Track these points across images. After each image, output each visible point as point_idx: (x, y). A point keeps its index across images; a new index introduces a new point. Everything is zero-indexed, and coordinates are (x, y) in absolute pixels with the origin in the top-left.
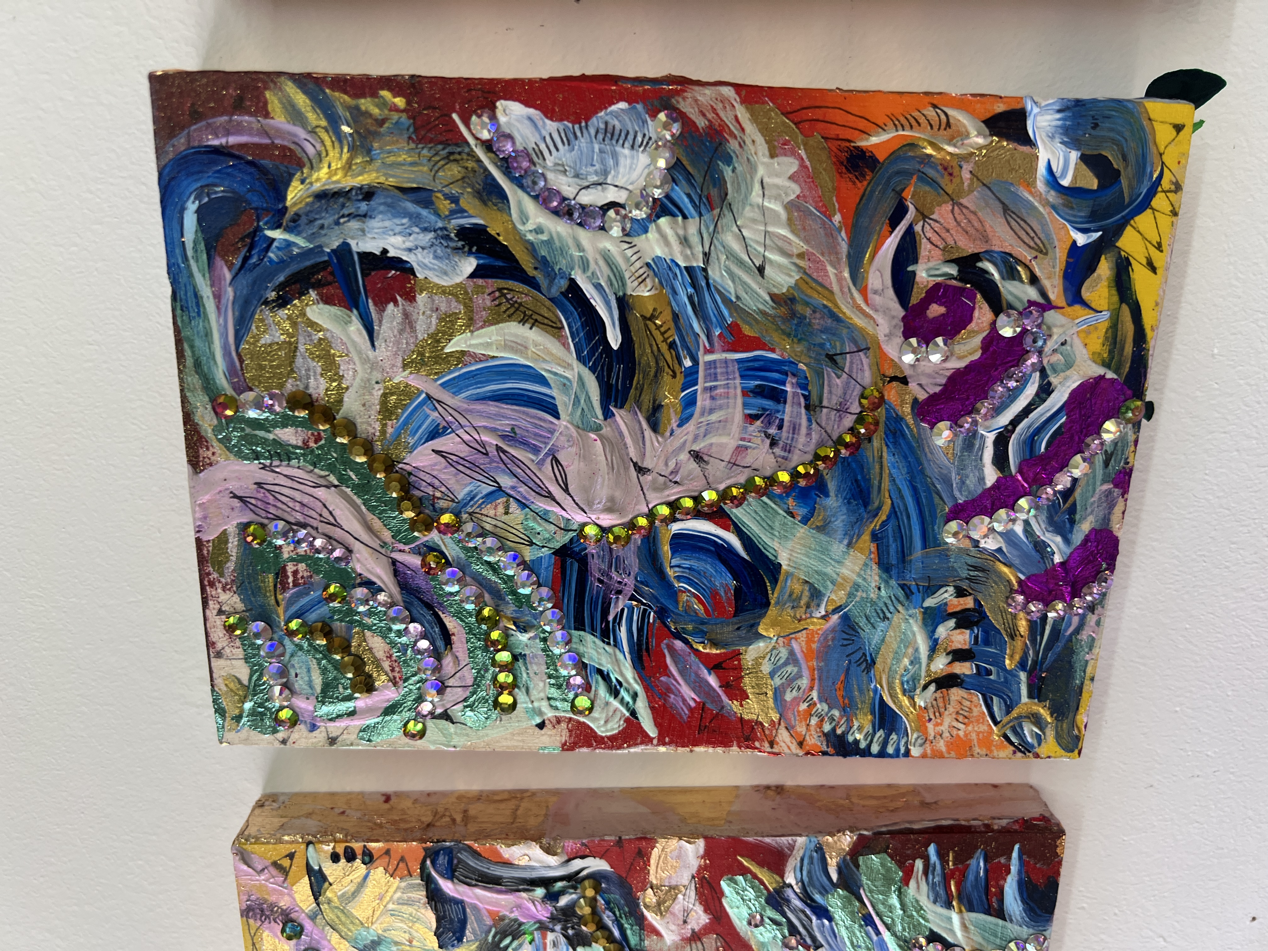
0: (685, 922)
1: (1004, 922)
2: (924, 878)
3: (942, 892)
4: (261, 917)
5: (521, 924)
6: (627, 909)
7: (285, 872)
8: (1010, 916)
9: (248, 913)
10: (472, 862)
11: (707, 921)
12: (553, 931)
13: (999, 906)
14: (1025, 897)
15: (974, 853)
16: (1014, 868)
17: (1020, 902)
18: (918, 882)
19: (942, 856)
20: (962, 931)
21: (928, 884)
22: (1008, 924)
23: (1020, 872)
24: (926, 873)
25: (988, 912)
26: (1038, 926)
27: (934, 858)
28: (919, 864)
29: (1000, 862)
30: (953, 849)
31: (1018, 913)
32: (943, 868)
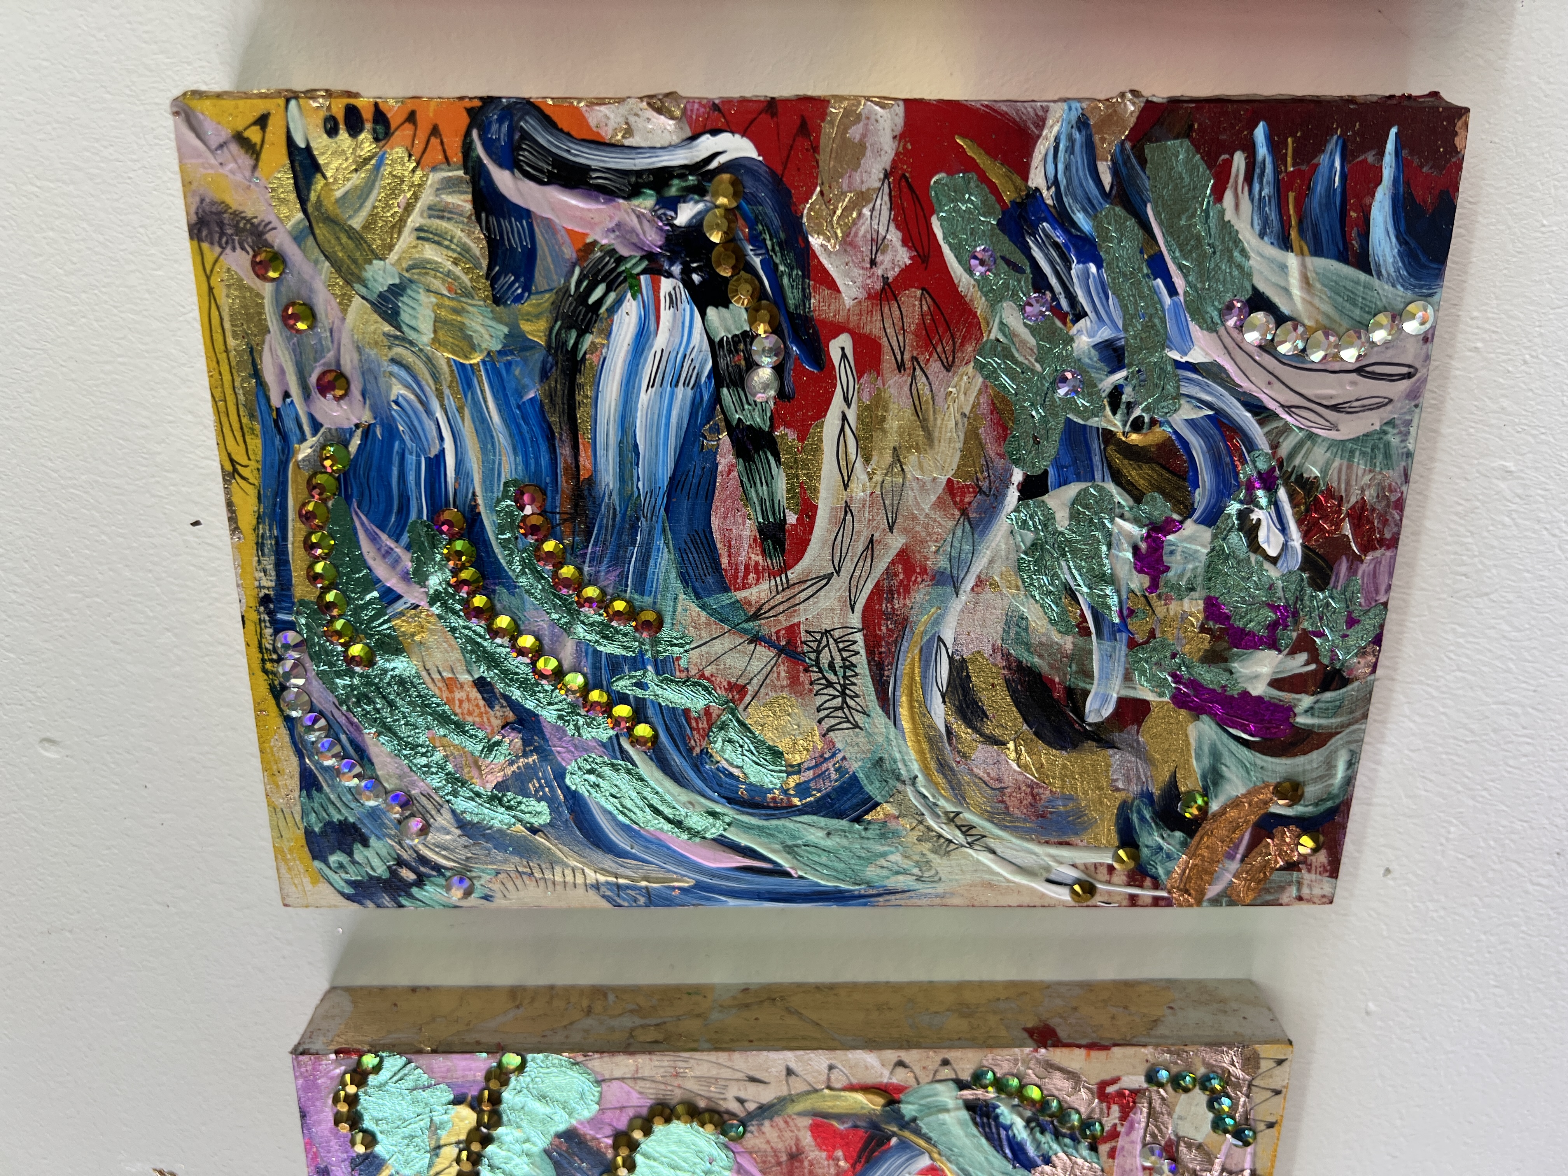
0: (873, 263)
1: (1368, 277)
2: (1246, 189)
3: (1273, 216)
4: (220, 238)
5: (621, 260)
6: (782, 236)
7: (253, 150)
8: (1378, 266)
9: (200, 231)
10: (543, 138)
11: (908, 262)
12: (669, 275)
13: (1361, 246)
14: (1402, 229)
15: (1326, 142)
16: (1388, 172)
17: (1394, 240)
18: (1236, 196)
19: (1275, 147)
20: (1302, 288)
21: (1252, 200)
22: (1375, 282)
23: (1395, 181)
24: (1249, 179)
25: (1343, 258)
26: (1421, 287)
27: (1262, 151)
28: (1239, 160)
29: (1365, 160)
30: (1293, 135)
31: (1390, 260)
32: (1277, 171)
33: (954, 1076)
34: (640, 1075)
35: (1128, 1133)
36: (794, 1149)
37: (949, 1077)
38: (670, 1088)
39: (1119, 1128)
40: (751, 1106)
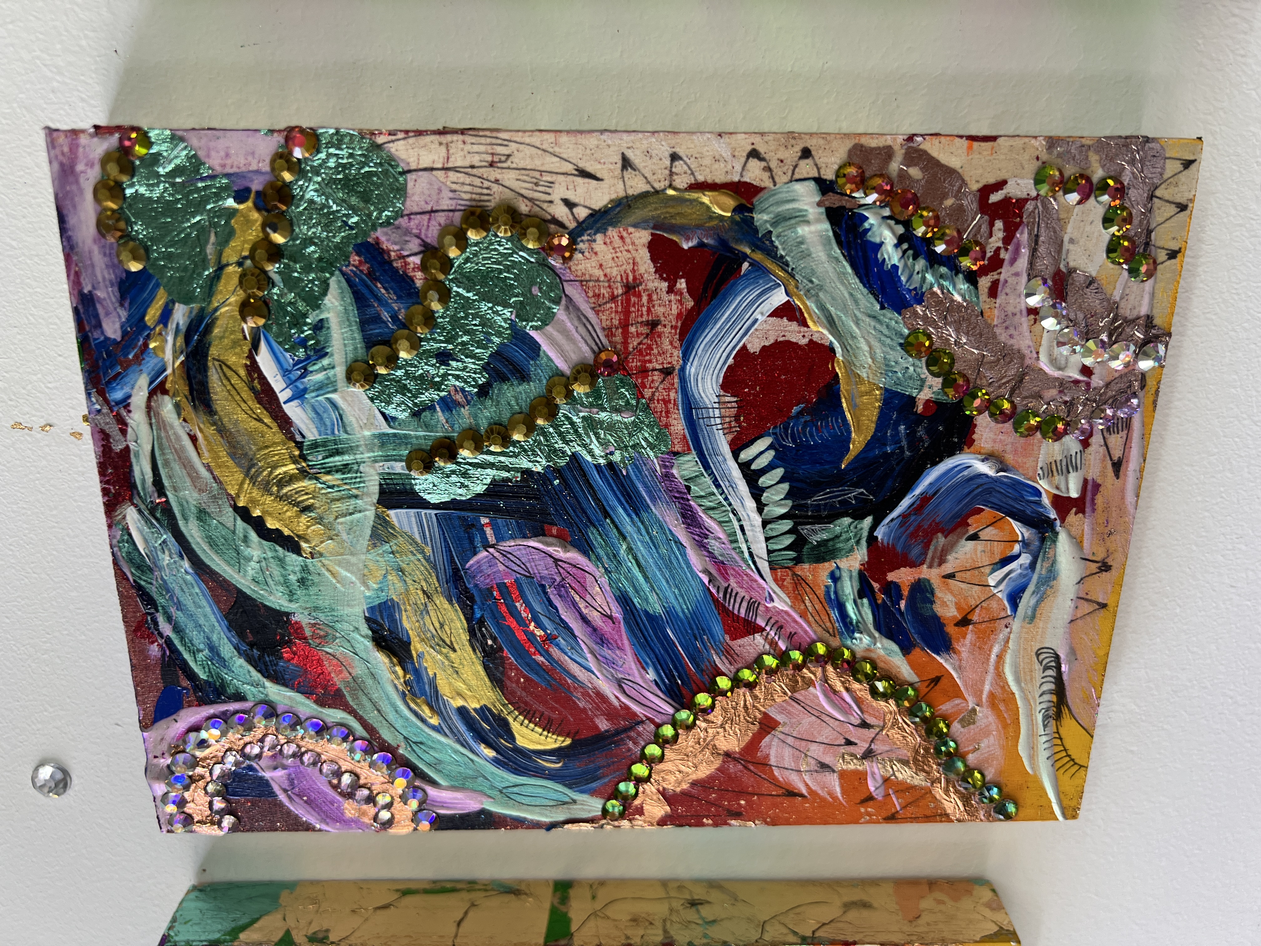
33: (816, 175)
34: (450, 165)
35: (1013, 261)
36: (631, 278)
37: (811, 175)
38: (486, 184)
39: (1003, 255)
40: (582, 213)
